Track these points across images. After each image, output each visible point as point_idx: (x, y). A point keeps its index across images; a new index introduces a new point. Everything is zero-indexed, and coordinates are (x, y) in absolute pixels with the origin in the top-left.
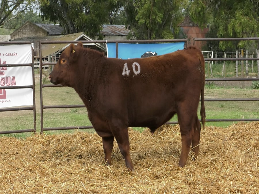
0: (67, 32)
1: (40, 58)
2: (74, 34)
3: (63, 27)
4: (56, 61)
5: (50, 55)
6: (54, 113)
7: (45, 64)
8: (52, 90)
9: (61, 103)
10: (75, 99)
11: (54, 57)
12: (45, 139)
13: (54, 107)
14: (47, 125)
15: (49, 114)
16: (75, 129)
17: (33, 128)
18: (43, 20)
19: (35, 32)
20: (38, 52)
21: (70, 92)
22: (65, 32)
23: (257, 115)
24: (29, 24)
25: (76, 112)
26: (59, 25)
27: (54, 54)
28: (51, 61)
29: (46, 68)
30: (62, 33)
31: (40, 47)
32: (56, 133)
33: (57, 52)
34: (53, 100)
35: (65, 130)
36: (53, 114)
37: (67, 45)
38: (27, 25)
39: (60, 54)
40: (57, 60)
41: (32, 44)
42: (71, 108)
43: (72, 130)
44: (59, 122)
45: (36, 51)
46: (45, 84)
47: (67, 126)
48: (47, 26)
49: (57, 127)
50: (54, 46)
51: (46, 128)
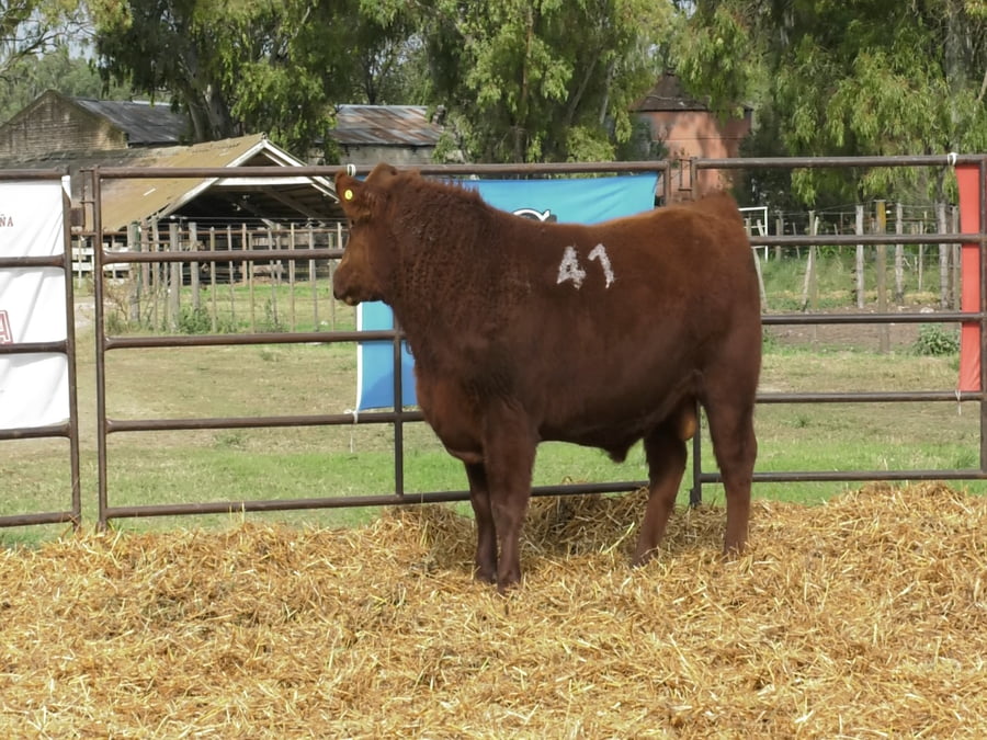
0: (198, 134)
1: (96, 234)
2: (228, 141)
3: (184, 114)
4: (157, 246)
5: (136, 223)
6: (149, 447)
7: (116, 257)
8: (142, 361)
9: (177, 412)
10: (234, 394)
11: (151, 229)
12: (117, 551)
13: (152, 424)
14: (122, 494)
15: (129, 452)
16: (233, 511)
17: (70, 509)
18: (106, 89)
19: (73, 131)
20: (89, 209)
21: (213, 368)
22: (193, 134)
23: (940, 455)
24: (53, 103)
25: (237, 446)
26: (168, 104)
27: (150, 218)
28: (140, 245)
29: (120, 274)
30: (182, 137)
31: (97, 191)
32: (158, 526)
33: (160, 211)
34: (146, 397)
35: (192, 516)
36: (144, 454)
37: (200, 183)
38: (43, 108)
39: (173, 217)
40: (162, 242)
41: (64, 178)
42: (216, 430)
43: (221, 517)
44: (169, 484)
45: (80, 206)
46: (115, 337)
47: (202, 500)
48: (122, 109)
49: (163, 503)
50: (150, 188)
51: (120, 506)
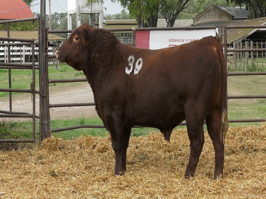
0: (253, 16)
1: (225, 44)
2: (262, 18)
3: (249, 10)
4: (241, 47)
5: (236, 41)
6: (239, 103)
7: (230, 50)
8: (237, 79)
9: (247, 93)
10: (263, 89)
11: (240, 43)
12: (230, 132)
13: (240, 97)
14: (231, 116)
15: (234, 105)
16: (263, 121)
18: (228, 4)
19: (219, 15)
20: (223, 37)
21: (257, 81)
22: (252, 16)
24: (213, 8)
25: (264, 103)
26: (245, 8)
27: (239, 39)
28: (237, 47)
29: (231, 55)
30: (249, 17)
31: (225, 32)
32: (242, 125)
33: (242, 38)
34: (238, 89)
35: (251, 122)
36: (238, 105)
37: (253, 30)
38: (210, 9)
39: (246, 39)
40: (243, 46)
41: (216, 29)
42: (258, 99)
43: (259, 123)
44: (245, 113)
45: (221, 36)
46: (230, 72)
47: (254, 118)
48: (232, 9)
49: (243, 119)
50: (240, 31)
51: (231, 119)
